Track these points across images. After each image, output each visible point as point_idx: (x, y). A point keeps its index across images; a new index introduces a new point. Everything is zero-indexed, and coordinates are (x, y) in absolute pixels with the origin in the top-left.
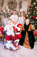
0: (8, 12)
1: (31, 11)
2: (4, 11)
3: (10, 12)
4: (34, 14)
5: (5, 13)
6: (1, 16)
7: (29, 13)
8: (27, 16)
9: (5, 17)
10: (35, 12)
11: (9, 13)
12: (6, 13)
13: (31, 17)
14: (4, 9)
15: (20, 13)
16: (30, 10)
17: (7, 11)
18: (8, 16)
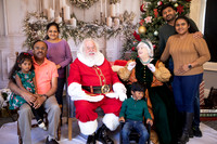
0: (67, 17)
2: (52, 14)
3: (73, 16)
6: (39, 33)
7: (149, 20)
12: (60, 19)
14: (50, 6)
15: (113, 18)
16: (151, 8)
17: (62, 15)
18: (67, 33)
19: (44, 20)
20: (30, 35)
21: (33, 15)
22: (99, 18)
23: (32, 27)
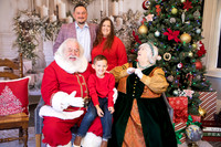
0: (63, 15)
1: (158, 7)
2: (45, 11)
3: (68, 14)
4: (173, 20)
5: (48, 21)
6: (31, 32)
7: (150, 18)
10: (174, 11)
11: (65, 21)
12: (54, 18)
13: (157, 34)
14: (44, 3)
15: (115, 17)
16: (154, 5)
17: (57, 13)
19: (37, 18)
20: (21, 35)
21: (24, 12)
22: (99, 17)
23: (23, 25)
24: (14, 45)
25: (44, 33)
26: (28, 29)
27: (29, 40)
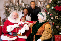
0: (20, 2)
3: (22, 2)
5: (15, 5)
6: (9, 9)
8: (48, 7)
9: (16, 10)
11: (21, 5)
12: (17, 4)
17: (18, 2)
18: (20, 9)
19: (11, 4)
20: (6, 10)
21: (7, 2)
24: (4, 14)
25: (14, 9)
26: (8, 8)
27: (9, 12)
